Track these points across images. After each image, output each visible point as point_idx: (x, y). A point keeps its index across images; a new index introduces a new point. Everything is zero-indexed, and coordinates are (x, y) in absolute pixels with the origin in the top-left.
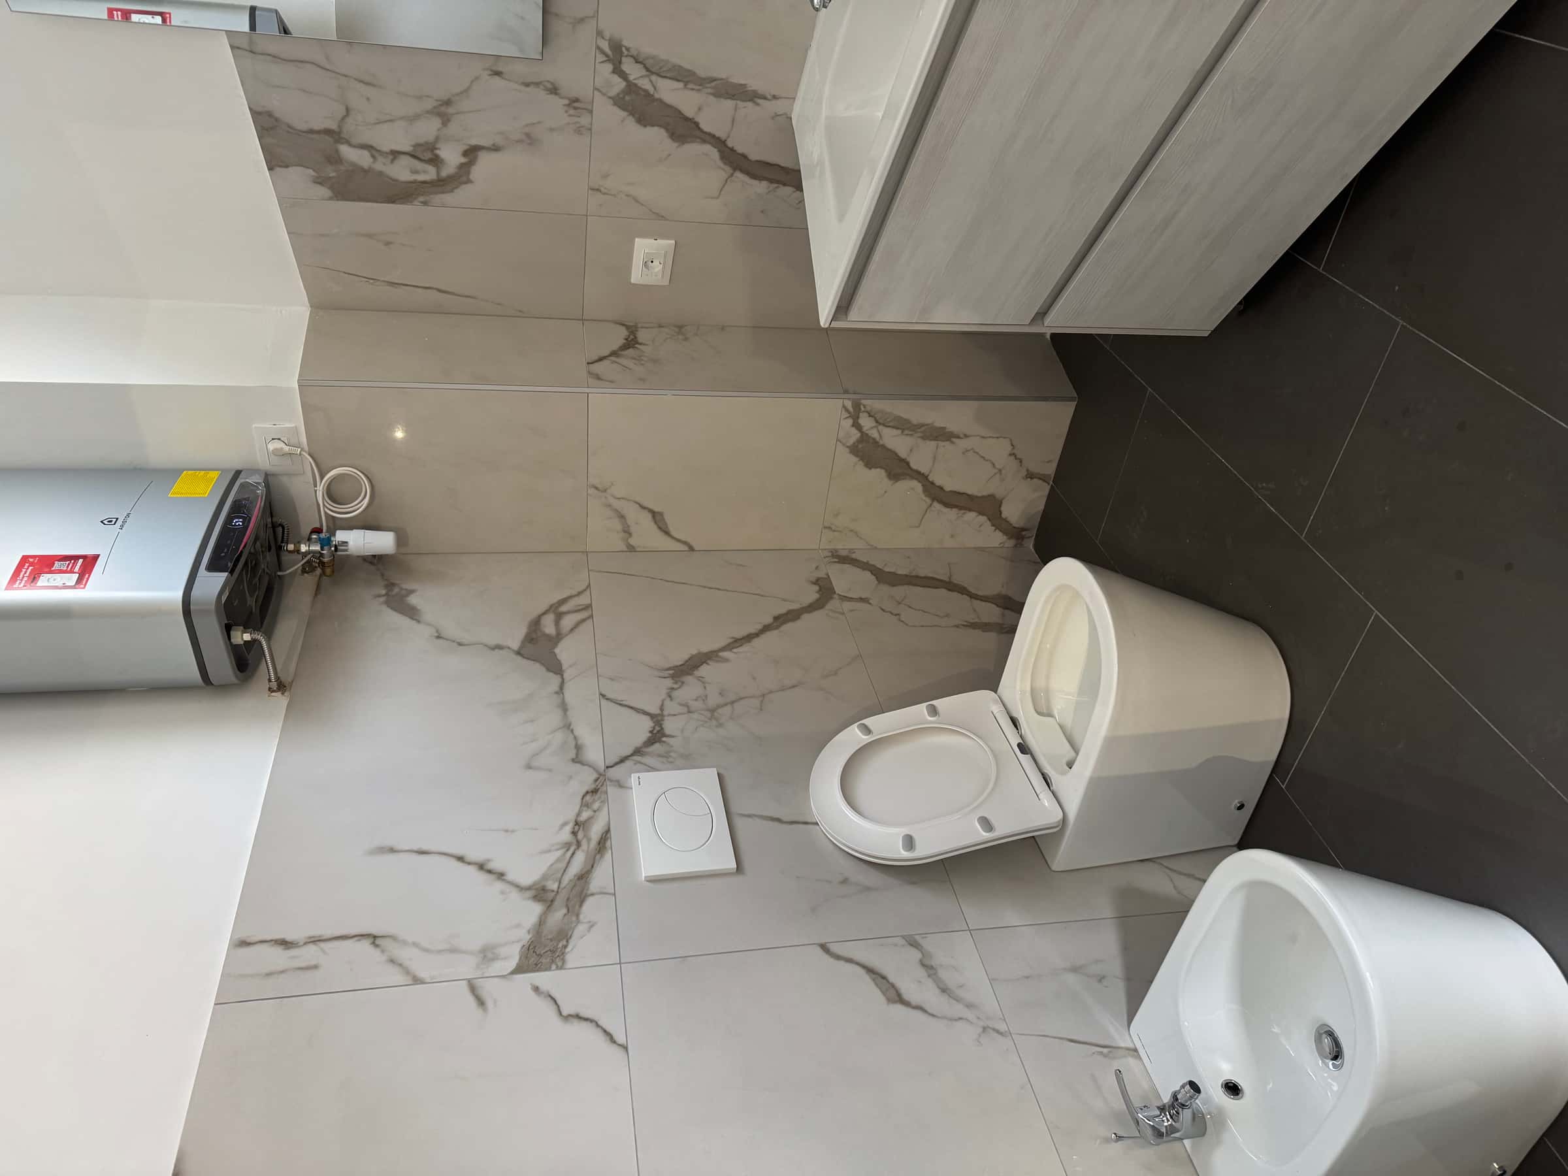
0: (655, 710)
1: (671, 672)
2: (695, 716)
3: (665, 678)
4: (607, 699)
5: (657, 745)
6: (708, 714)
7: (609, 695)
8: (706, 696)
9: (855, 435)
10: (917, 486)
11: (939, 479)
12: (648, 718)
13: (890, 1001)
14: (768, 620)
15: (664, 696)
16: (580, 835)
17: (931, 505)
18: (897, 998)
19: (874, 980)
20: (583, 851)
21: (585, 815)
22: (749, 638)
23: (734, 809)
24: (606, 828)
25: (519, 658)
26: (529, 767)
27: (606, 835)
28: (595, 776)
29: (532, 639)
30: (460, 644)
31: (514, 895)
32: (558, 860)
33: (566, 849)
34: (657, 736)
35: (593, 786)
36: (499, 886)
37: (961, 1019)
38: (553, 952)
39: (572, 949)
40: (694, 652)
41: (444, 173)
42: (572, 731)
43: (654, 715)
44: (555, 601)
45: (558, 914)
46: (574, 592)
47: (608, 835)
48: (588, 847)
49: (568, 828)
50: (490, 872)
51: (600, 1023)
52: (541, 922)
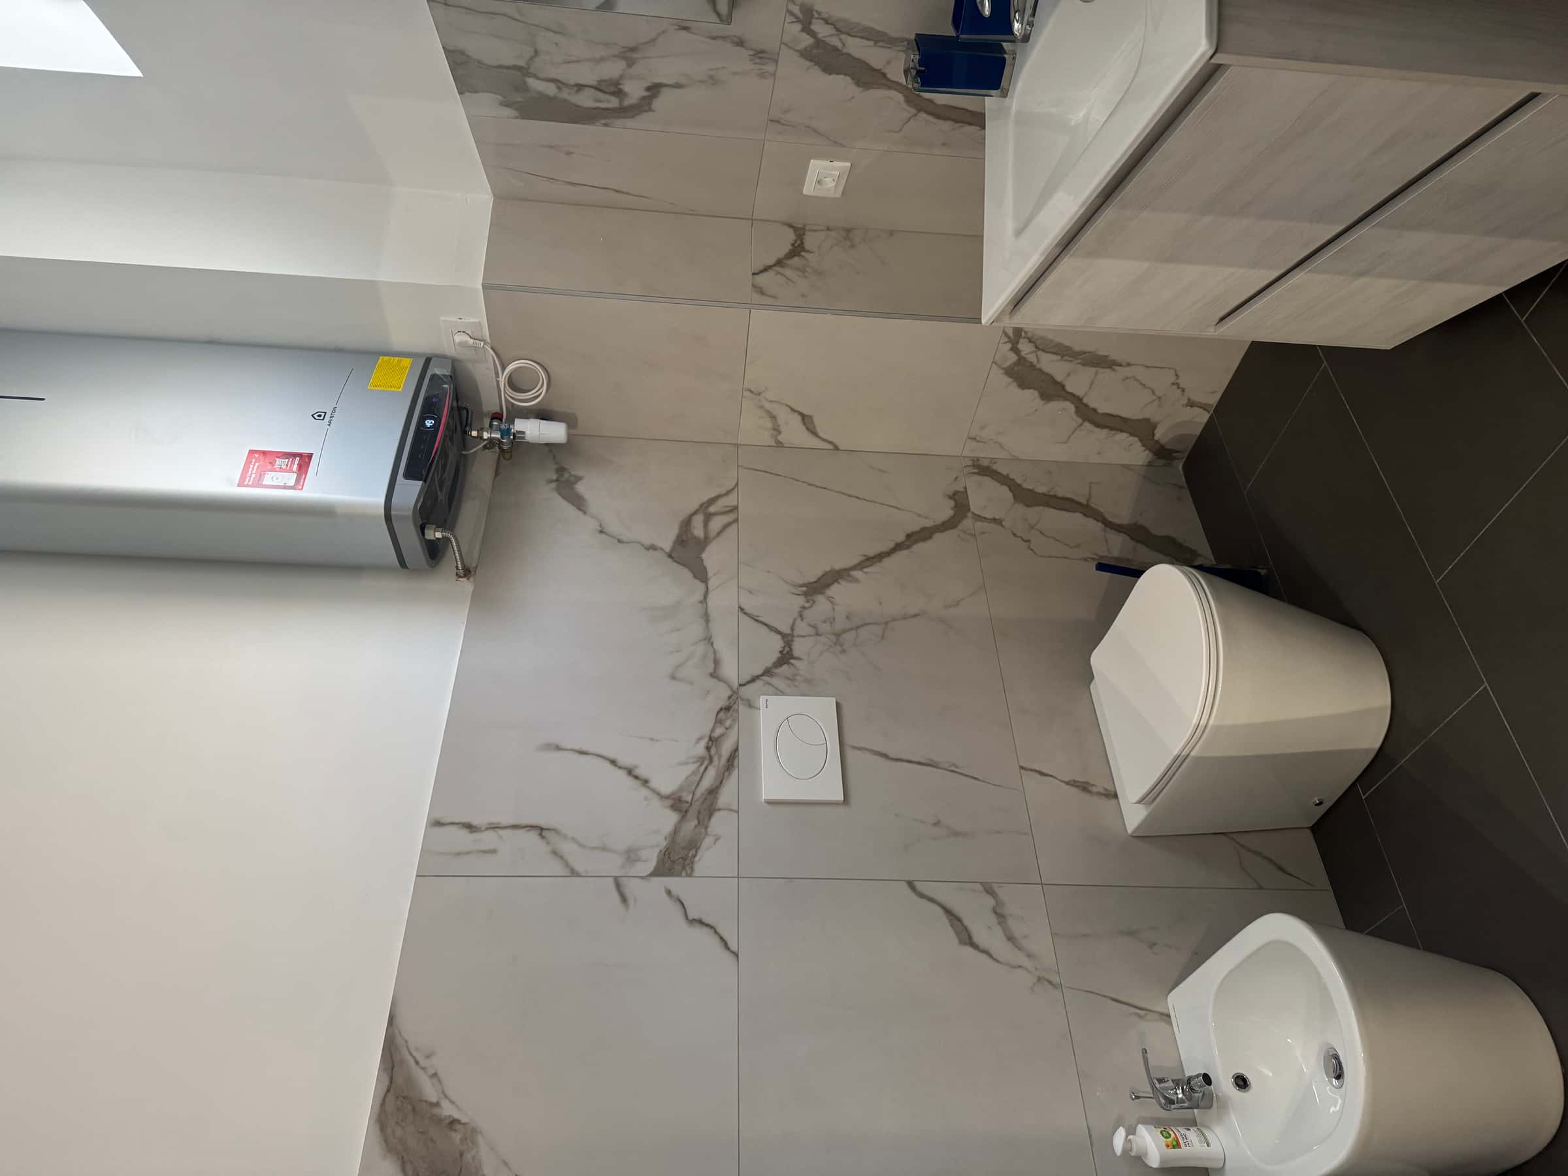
0: (786, 629)
1: (805, 589)
2: (822, 639)
3: (799, 595)
4: (745, 613)
5: (785, 667)
6: (833, 638)
7: (747, 610)
8: (834, 619)
9: (1013, 358)
10: (1070, 407)
11: (1092, 401)
12: (779, 637)
13: (962, 942)
14: (901, 538)
15: (796, 614)
16: (713, 751)
17: (1081, 424)
18: (968, 941)
19: (950, 921)
20: (714, 767)
21: (719, 731)
22: (880, 557)
23: (850, 740)
24: (735, 748)
25: (670, 560)
26: (673, 678)
27: (734, 754)
28: (729, 693)
29: (683, 541)
30: (620, 541)
31: (656, 802)
32: (694, 773)
33: (699, 764)
34: (786, 657)
35: (727, 703)
36: (644, 792)
37: (1020, 967)
38: (685, 860)
39: (700, 860)
40: (828, 569)
41: (626, 103)
42: (712, 644)
43: (785, 634)
44: (705, 499)
45: (691, 824)
46: (723, 491)
47: (737, 754)
48: (719, 764)
49: (703, 743)
50: (636, 777)
51: (720, 930)
52: (676, 831)
